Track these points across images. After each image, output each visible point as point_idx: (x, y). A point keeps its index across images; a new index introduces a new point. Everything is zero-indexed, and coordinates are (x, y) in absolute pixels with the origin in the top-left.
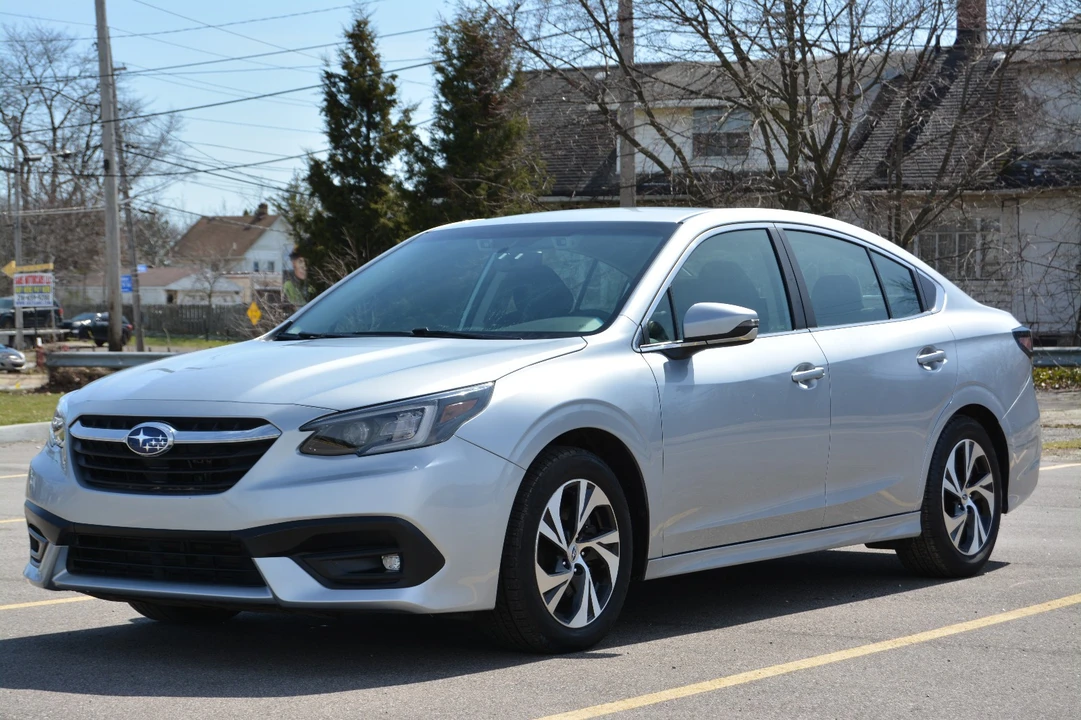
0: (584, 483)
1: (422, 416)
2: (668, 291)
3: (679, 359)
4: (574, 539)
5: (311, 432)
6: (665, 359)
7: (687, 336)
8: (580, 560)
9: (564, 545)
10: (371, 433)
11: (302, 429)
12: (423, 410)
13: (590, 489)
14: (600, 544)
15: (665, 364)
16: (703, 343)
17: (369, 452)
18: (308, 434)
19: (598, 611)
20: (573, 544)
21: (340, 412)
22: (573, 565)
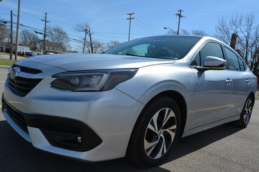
0: (167, 109)
1: (102, 78)
2: (200, 52)
3: (201, 72)
4: (161, 129)
5: (56, 78)
6: (197, 71)
7: (204, 65)
8: (162, 135)
9: (157, 132)
10: (80, 82)
11: (53, 77)
12: (102, 75)
13: (169, 111)
14: (170, 130)
15: (198, 72)
16: (209, 68)
17: (76, 90)
18: (55, 79)
19: (165, 151)
20: (161, 130)
21: (69, 71)
22: (159, 137)
